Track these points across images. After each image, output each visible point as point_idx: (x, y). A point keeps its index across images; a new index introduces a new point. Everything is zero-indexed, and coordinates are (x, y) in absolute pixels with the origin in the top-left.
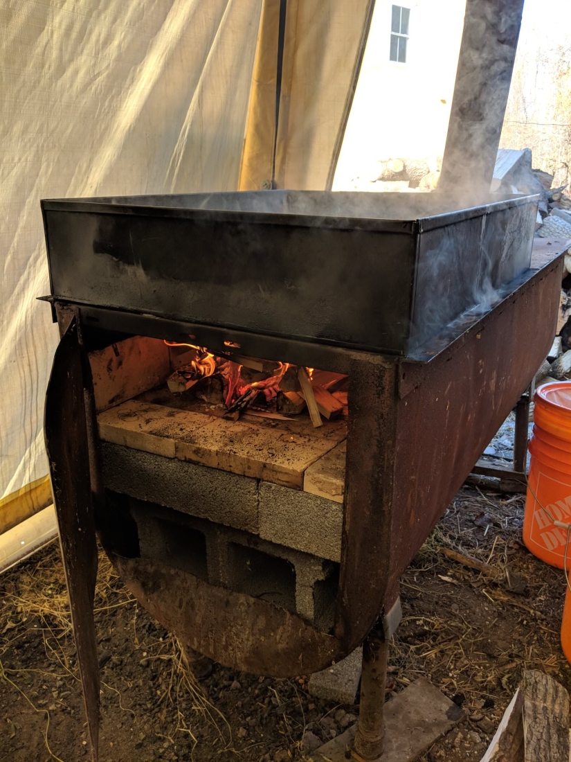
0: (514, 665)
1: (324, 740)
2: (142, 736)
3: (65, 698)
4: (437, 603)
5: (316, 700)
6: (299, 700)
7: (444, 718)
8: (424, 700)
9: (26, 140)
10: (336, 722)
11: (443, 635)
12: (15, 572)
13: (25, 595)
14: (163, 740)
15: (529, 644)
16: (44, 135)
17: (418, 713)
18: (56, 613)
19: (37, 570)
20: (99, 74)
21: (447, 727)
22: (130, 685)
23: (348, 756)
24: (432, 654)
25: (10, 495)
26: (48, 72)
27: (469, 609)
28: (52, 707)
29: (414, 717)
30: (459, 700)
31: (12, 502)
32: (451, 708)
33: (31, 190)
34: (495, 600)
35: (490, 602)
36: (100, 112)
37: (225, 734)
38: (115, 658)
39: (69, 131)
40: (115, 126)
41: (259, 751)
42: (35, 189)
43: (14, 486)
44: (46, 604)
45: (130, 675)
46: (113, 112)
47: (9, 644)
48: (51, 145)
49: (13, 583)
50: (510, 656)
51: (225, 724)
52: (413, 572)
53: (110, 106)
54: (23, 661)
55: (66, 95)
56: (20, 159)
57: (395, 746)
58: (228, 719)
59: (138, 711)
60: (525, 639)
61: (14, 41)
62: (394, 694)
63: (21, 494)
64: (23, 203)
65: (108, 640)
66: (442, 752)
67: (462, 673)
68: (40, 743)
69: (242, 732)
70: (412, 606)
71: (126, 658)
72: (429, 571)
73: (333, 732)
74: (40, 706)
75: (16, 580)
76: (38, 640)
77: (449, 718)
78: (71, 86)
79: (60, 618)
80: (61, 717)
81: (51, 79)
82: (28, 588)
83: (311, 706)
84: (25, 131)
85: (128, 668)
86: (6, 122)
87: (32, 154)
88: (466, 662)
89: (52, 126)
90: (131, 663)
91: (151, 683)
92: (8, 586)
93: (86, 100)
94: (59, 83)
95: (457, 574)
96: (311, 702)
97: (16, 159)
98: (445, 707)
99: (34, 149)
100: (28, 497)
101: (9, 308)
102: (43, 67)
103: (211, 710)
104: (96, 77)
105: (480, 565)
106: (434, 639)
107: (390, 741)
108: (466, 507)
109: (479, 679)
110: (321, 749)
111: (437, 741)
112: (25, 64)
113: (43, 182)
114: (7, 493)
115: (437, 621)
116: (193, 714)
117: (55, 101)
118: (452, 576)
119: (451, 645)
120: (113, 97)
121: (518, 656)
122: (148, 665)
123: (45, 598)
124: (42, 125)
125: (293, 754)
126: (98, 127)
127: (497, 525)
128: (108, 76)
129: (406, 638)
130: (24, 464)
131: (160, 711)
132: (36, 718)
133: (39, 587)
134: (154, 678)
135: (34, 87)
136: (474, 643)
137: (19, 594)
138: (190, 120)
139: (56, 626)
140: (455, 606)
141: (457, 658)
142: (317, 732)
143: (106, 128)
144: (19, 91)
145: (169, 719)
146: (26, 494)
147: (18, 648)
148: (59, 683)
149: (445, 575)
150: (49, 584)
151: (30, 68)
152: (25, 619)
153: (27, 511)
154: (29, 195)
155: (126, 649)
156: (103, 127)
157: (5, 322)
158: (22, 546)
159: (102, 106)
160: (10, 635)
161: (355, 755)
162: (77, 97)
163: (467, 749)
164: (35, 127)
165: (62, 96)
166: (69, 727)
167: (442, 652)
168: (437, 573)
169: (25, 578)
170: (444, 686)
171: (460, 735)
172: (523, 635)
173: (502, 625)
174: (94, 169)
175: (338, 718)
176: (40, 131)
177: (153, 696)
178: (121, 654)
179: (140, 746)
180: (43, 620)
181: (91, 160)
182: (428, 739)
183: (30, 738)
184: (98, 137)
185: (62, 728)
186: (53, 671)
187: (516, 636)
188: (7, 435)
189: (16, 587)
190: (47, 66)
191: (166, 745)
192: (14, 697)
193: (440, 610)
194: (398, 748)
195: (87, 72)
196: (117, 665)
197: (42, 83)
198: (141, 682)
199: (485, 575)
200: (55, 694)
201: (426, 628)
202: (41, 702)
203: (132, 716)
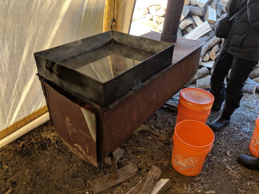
0: (157, 162)
1: (105, 174)
2: (66, 169)
3: (50, 159)
4: (144, 144)
5: (106, 165)
6: (102, 165)
7: (135, 173)
8: (132, 168)
9: (34, 25)
10: (110, 171)
11: (143, 152)
12: (42, 126)
13: (45, 132)
14: (70, 170)
15: (163, 157)
16: (39, 22)
17: (129, 171)
18: (51, 138)
19: (48, 126)
20: (54, 2)
21: (135, 175)
22: (65, 157)
23: (110, 178)
24: (139, 157)
25: (39, 109)
26: (38, 7)
27: (152, 146)
28: (47, 160)
29: (128, 172)
30: (140, 169)
31: (40, 110)
32: (137, 171)
33: (37, 37)
34: (160, 145)
35: (158, 145)
36: (55, 12)
37: (84, 171)
38: (63, 150)
39: (46, 19)
40: (60, 14)
41: (90, 175)
42: (38, 36)
43: (40, 106)
44: (49, 135)
45: (66, 155)
46: (59, 11)
47: (39, 145)
48: (41, 24)
49: (41, 129)
50: (157, 160)
51: (84, 168)
52: (142, 135)
53: (58, 10)
54: (42, 149)
55: (44, 11)
56: (33, 30)
57: (121, 177)
58: (85, 167)
59: (66, 163)
60: (163, 156)
61: (28, 2)
62: (125, 165)
63: (42, 108)
64: (35, 40)
65: (62, 146)
66: (132, 180)
67: (145, 162)
68: (44, 168)
69: (88, 171)
70: (138, 144)
71: (65, 151)
72: (146, 135)
73: (108, 173)
74: (45, 160)
75: (42, 128)
76: (46, 144)
77: (136, 173)
78: (46, 8)
79: (52, 139)
80: (49, 163)
81: (39, 8)
82: (45, 130)
83: (105, 166)
84: (33, 23)
85: (65, 153)
86: (28, 22)
87: (36, 28)
88: (146, 160)
89: (41, 20)
90: (66, 152)
91: (70, 157)
92: (40, 130)
93: (51, 10)
94: (42, 8)
95: (153, 137)
96: (105, 165)
97: (32, 30)
98: (136, 170)
99: (36, 27)
100: (44, 109)
101: (34, 66)
102: (37, 6)
103: (82, 165)
104: (53, 3)
105: (159, 135)
106: (141, 153)
107: (120, 176)
108: (164, 117)
109: (148, 164)
110: (104, 176)
111: (131, 178)
112: (31, 7)
113: (40, 34)
114: (38, 108)
115: (142, 148)
116: (78, 165)
117: (41, 13)
118: (152, 137)
119: (144, 155)
120: (59, 7)
121: (159, 160)
122: (70, 153)
123: (49, 134)
124: (38, 20)
125: (97, 177)
126: (55, 16)
127: (170, 123)
128: (57, 2)
129: (134, 152)
130: (43, 101)
131: (71, 164)
132: (43, 162)
133: (48, 130)
134: (71, 156)
135: (35, 11)
136: (150, 155)
137: (43, 132)
138: (86, 5)
139: (51, 141)
140: (149, 145)
141: (145, 158)
142: (104, 172)
143: (58, 16)
144: (31, 14)
145: (72, 166)
146: (44, 108)
147: (41, 146)
148: (50, 155)
149: (150, 136)
150: (50, 130)
151: (33, 7)
152: (43, 139)
153: (44, 112)
154: (36, 38)
155: (66, 148)
156: (56, 16)
157: (33, 70)
158: (43, 120)
159: (56, 10)
160: (39, 142)
161: (111, 179)
162: (48, 10)
163: (137, 180)
164: (36, 21)
165: (43, 11)
166: (50, 165)
167: (142, 156)
168: (148, 136)
169: (45, 128)
170: (139, 165)
171: (137, 177)
172: (163, 155)
173: (159, 152)
174: (55, 27)
175: (110, 170)
176: (38, 22)
177: (70, 160)
178: (64, 149)
179: (65, 171)
180: (48, 139)
181: (54, 25)
182: (129, 177)
183: (42, 167)
184: (55, 19)
185: (49, 165)
186: (48, 152)
187: (161, 155)
188: (37, 95)
189: (42, 130)
190: (38, 5)
191: (70, 171)
192: (39, 157)
193: (144, 146)
194: (122, 178)
195: (50, 3)
196: (63, 152)
197: (37, 10)
198: (68, 157)
199: (160, 138)
200: (48, 157)
201: (140, 150)
202: (45, 159)
203: (64, 164)
